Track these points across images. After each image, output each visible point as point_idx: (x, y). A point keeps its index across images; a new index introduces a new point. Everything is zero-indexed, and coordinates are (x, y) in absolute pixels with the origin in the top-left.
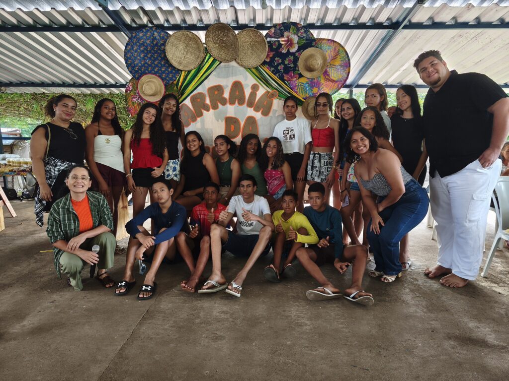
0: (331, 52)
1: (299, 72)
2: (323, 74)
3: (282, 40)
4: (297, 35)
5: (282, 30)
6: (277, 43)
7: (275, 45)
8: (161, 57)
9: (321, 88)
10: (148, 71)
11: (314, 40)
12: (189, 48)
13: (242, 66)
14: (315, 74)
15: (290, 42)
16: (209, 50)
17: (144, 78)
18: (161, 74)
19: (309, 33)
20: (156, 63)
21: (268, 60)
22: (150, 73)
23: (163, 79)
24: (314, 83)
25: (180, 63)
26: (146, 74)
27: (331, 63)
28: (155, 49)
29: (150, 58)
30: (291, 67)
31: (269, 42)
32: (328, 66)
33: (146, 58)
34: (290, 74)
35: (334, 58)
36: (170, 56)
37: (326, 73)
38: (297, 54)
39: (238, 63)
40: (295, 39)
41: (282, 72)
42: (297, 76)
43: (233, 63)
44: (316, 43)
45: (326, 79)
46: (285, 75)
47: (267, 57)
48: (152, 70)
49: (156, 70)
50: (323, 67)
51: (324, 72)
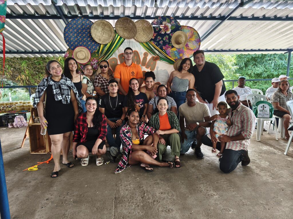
0: (189, 33)
1: (172, 45)
2: (186, 46)
3: (162, 27)
4: (170, 23)
5: (161, 20)
7: (157, 29)
8: (88, 36)
10: (80, 44)
11: (180, 26)
13: (138, 41)
14: (181, 46)
15: (166, 28)
16: (117, 32)
17: (77, 49)
18: (88, 46)
19: (177, 23)
20: (84, 40)
22: (81, 46)
24: (180, 51)
25: (100, 40)
26: (78, 46)
27: (190, 39)
28: (84, 31)
29: (80, 37)
30: (167, 42)
31: (154, 27)
32: (188, 41)
33: (78, 36)
34: (166, 46)
35: (191, 37)
39: (135, 40)
40: (169, 26)
41: (161, 44)
42: (171, 47)
43: (133, 40)
44: (181, 29)
45: (187, 48)
46: (163, 46)
47: (153, 37)
48: (82, 44)
49: (85, 44)
50: (185, 42)
51: (186, 44)
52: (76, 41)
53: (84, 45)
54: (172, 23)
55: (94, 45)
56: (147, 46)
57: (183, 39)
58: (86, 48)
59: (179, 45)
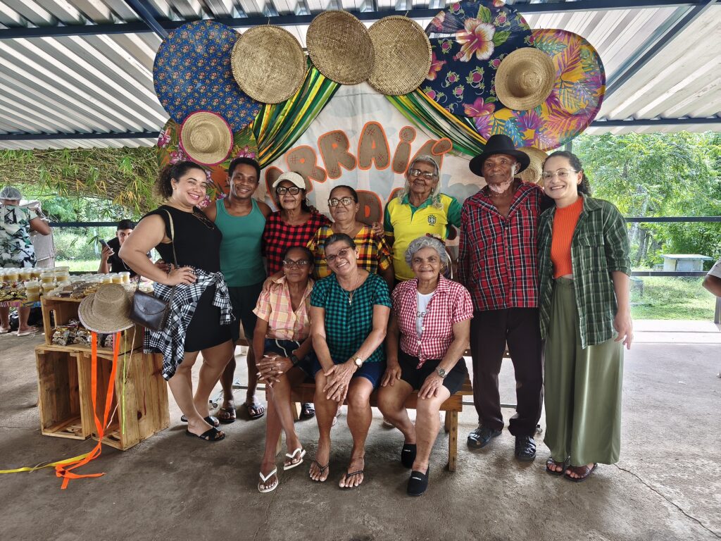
0: (563, 56)
1: (495, 99)
2: (547, 100)
3: (460, 37)
4: (492, 23)
5: (461, 15)
6: (450, 42)
7: (446, 46)
8: (224, 79)
9: (540, 130)
10: (200, 105)
11: (529, 32)
12: (275, 59)
13: (380, 91)
14: (529, 102)
15: (477, 40)
16: (315, 63)
17: (193, 120)
18: (225, 111)
19: (517, 18)
20: (214, 90)
21: (432, 78)
22: (204, 109)
23: (228, 121)
24: (527, 118)
25: (260, 90)
26: (196, 111)
27: (564, 78)
28: (213, 64)
29: (203, 82)
30: (479, 90)
31: (434, 41)
32: (556, 84)
33: (196, 81)
34: (477, 103)
35: (570, 68)
36: (239, 76)
37: (552, 99)
38: (492, 62)
39: (373, 87)
40: (488, 31)
41: (460, 99)
42: (492, 107)
43: (363, 87)
44: (532, 40)
45: (553, 110)
46: (466, 106)
47: (430, 73)
48: (208, 104)
49: (215, 104)
50: (545, 88)
51: (547, 97)
52: (191, 95)
53: (212, 106)
54: (497, 23)
55: (243, 106)
56: (411, 106)
57: (536, 78)
58: (221, 115)
59: (522, 99)
